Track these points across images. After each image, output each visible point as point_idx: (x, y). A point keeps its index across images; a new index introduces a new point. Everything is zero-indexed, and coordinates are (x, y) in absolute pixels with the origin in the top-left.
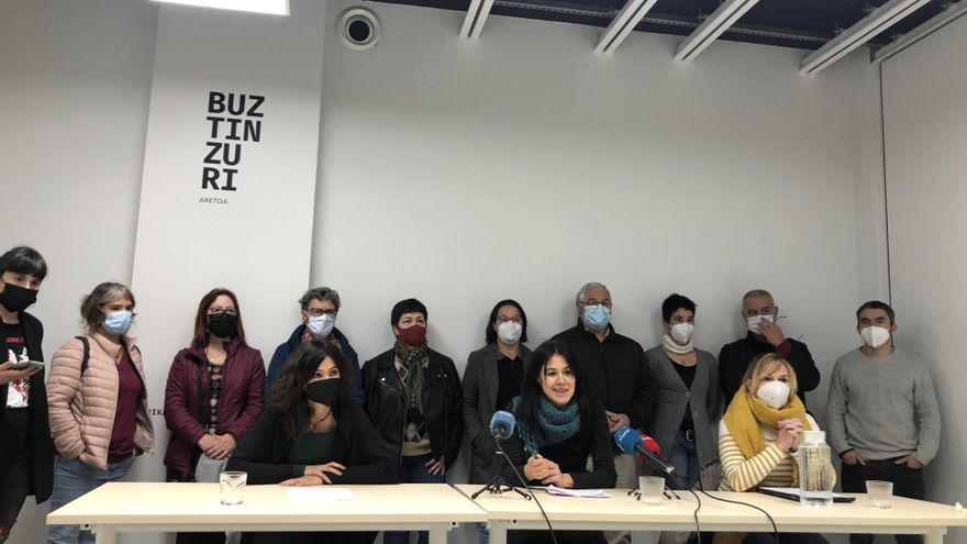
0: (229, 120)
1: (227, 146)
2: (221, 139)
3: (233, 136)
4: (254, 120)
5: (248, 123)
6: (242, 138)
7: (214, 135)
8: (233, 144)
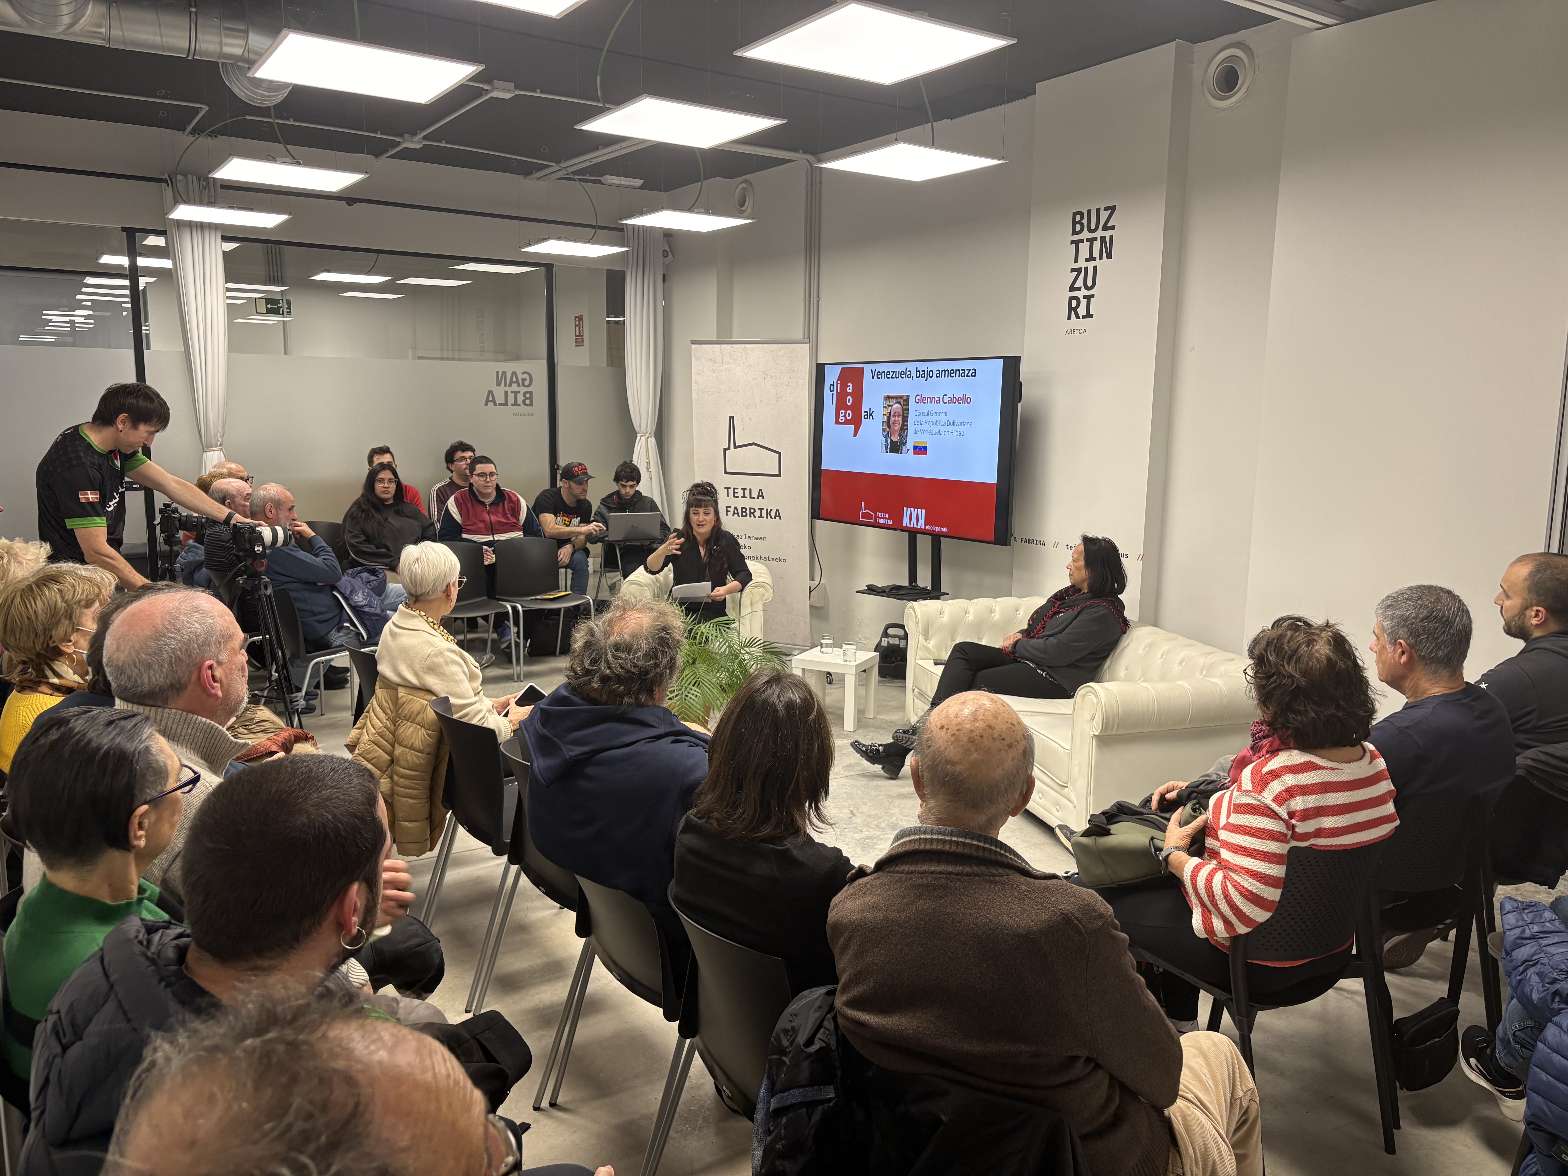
0: (1088, 240)
1: (1086, 268)
2: (1082, 264)
3: (1091, 258)
4: (1107, 234)
5: (1103, 239)
6: (1098, 258)
7: (1076, 261)
8: (1090, 265)
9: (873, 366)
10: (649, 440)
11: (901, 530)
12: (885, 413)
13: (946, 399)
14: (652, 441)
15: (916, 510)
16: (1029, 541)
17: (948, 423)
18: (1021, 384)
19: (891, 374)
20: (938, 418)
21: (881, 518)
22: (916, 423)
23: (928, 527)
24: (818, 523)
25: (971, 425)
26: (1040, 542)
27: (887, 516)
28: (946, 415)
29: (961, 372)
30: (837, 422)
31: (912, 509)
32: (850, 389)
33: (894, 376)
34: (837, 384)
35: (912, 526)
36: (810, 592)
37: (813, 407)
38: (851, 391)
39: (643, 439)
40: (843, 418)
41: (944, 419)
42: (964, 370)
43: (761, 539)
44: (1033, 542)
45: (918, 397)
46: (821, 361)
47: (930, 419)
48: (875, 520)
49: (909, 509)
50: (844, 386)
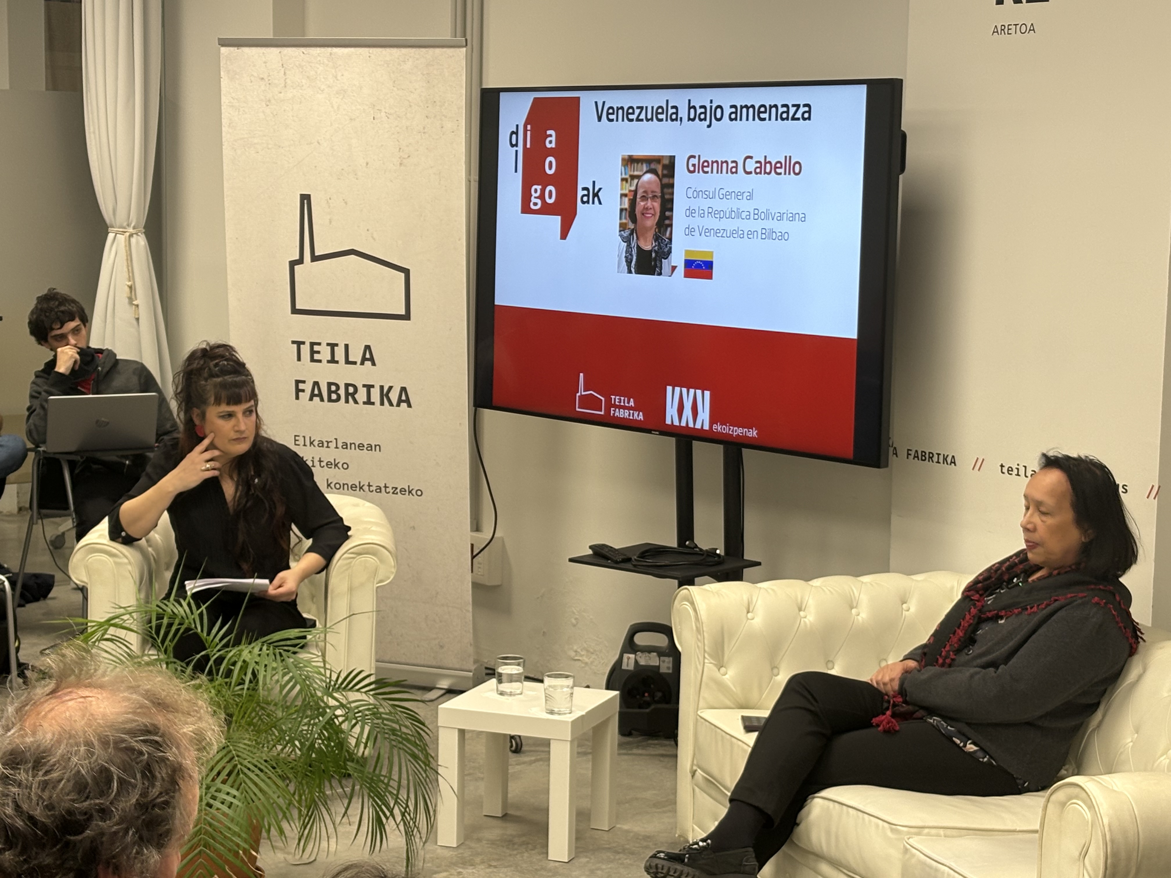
9: (600, 96)
10: (133, 240)
11: (663, 433)
12: (627, 192)
13: (751, 165)
14: (140, 242)
15: (692, 391)
16: (926, 457)
17: (757, 214)
18: (904, 136)
19: (637, 111)
20: (733, 204)
21: (620, 407)
22: (690, 212)
23: (718, 428)
24: (488, 415)
25: (803, 219)
26: (945, 459)
27: (632, 403)
28: (751, 197)
29: (781, 110)
30: (526, 209)
31: (684, 390)
32: (551, 142)
33: (642, 116)
34: (525, 130)
35: (683, 424)
36: (473, 557)
37: (475, 176)
38: (553, 145)
39: (121, 238)
40: (539, 201)
41: (746, 206)
42: (786, 106)
43: (370, 447)
44: (931, 458)
45: (693, 161)
46: (490, 83)
47: (718, 204)
48: (608, 411)
49: (678, 389)
50: (539, 137)
